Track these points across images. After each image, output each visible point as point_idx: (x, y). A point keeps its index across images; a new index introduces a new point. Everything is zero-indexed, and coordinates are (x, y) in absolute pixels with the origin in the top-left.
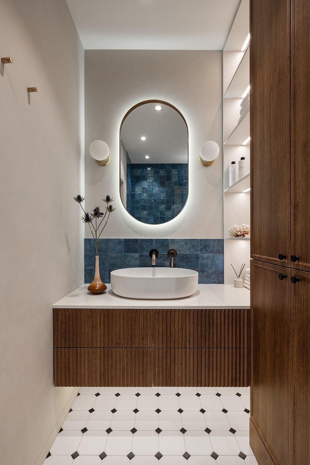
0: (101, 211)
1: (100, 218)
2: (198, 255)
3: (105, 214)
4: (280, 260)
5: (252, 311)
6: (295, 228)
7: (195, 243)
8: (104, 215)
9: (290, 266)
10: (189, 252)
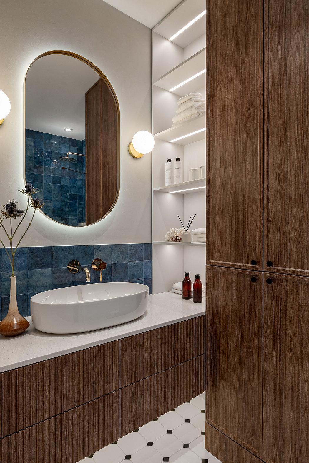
0: (19, 208)
1: (19, 219)
2: (127, 263)
3: (25, 212)
4: (253, 266)
5: (209, 316)
6: (268, 239)
7: (123, 249)
8: (24, 214)
9: (262, 269)
10: (117, 261)
